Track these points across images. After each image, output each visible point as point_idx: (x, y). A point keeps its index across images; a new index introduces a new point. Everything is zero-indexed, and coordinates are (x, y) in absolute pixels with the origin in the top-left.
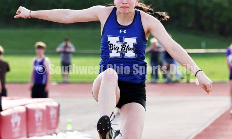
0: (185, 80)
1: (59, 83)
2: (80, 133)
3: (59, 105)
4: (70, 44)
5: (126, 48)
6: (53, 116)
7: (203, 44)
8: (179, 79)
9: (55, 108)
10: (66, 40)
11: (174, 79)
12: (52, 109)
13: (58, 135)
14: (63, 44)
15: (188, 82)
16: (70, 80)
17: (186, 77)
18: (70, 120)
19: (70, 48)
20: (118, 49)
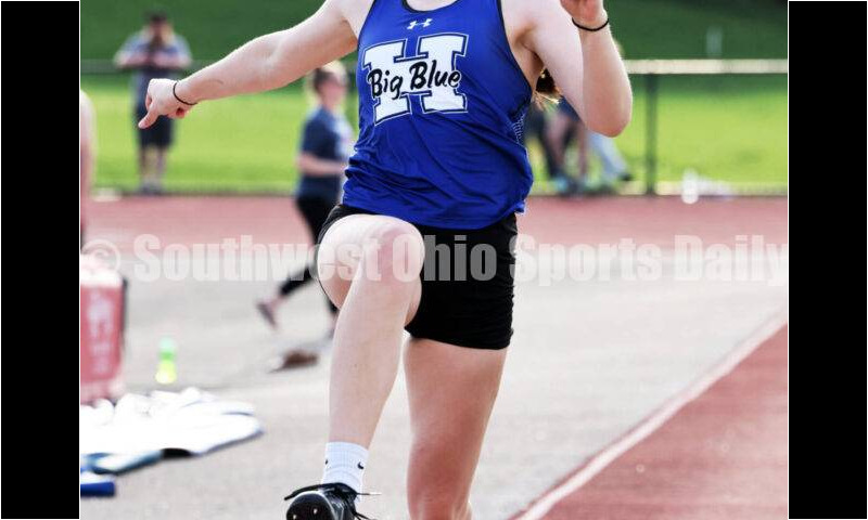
0: (637, 187)
1: (126, 194)
2: (207, 396)
3: (125, 284)
4: (171, 38)
5: (427, 76)
6: (101, 326)
7: (714, 40)
8: (612, 181)
9: (107, 293)
10: (157, 20)
11: (593, 179)
12: (95, 297)
13: (119, 405)
14: (144, 36)
15: (650, 192)
16: (168, 182)
17: (640, 173)
18: (167, 345)
19: (171, 51)
20: (398, 86)
